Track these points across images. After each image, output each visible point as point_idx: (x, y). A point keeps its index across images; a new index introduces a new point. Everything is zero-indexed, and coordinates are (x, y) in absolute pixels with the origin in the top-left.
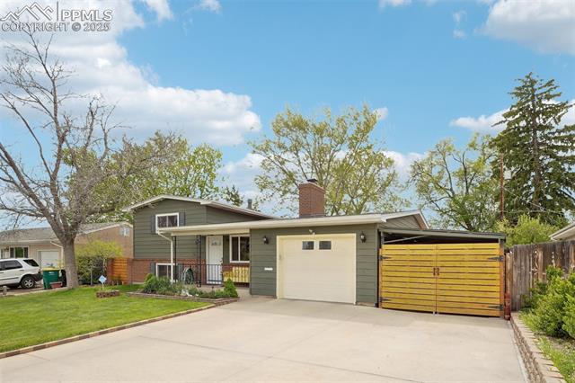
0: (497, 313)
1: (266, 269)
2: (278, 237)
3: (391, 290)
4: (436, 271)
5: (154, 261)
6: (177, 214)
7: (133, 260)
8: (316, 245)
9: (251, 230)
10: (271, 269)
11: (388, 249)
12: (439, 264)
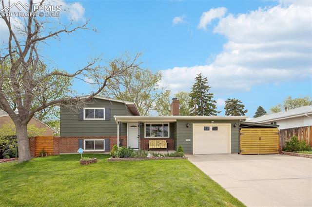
0: (277, 152)
1: (187, 140)
2: (193, 124)
3: (244, 147)
4: (260, 139)
5: (82, 138)
6: (104, 109)
7: (61, 138)
8: (211, 128)
9: (177, 120)
10: (190, 140)
11: (243, 130)
12: (261, 136)
